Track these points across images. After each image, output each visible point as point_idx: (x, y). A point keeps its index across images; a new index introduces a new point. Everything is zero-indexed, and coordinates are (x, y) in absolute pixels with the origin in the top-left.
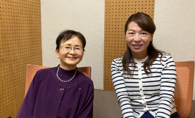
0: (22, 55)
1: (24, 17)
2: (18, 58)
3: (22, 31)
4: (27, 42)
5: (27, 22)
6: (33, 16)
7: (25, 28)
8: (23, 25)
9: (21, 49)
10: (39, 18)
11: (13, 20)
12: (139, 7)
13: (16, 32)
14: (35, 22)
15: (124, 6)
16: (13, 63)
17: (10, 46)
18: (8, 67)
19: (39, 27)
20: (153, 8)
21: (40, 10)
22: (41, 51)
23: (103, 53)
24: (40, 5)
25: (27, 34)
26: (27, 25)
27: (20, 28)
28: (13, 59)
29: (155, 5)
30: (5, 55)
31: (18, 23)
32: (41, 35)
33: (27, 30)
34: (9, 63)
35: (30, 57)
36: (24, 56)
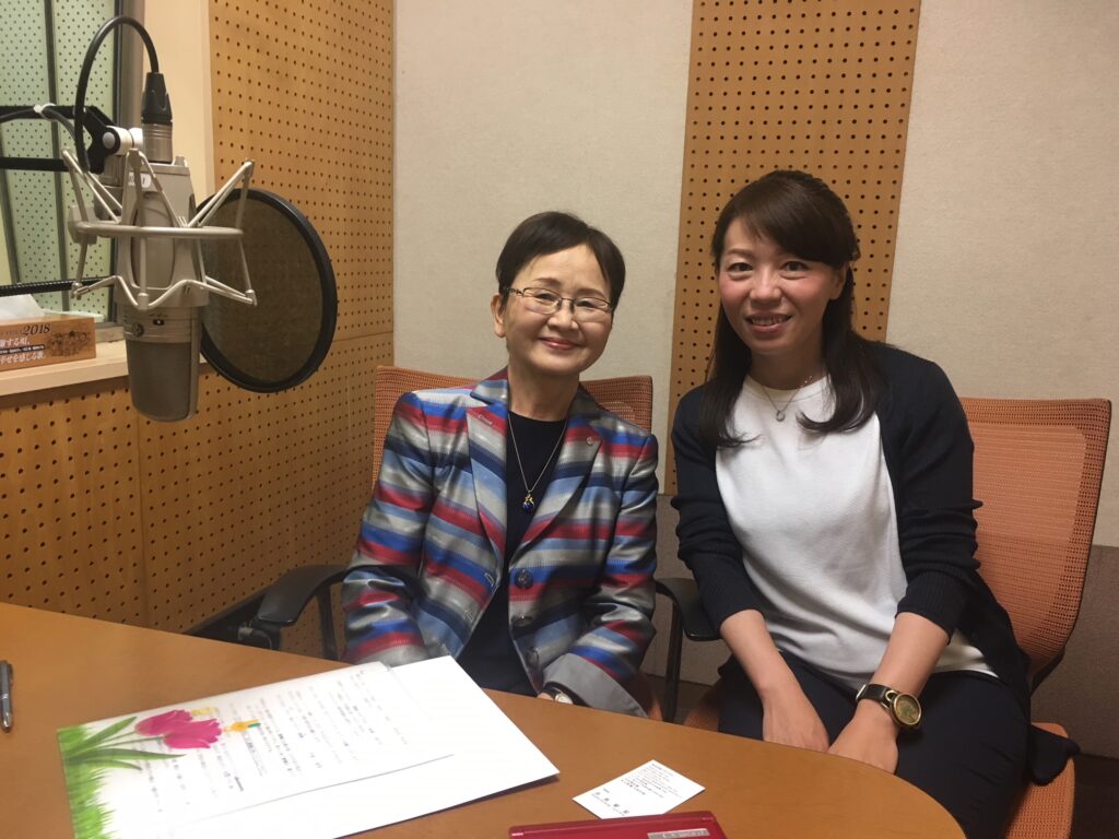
1: (333, 162)
3: (327, 226)
5: (342, 185)
11: (294, 171)
12: (838, 129)
14: (373, 189)
15: (773, 122)
20: (899, 136)
21: (391, 133)
22: (391, 321)
23: (671, 334)
24: (393, 114)
25: (342, 240)
26: (342, 199)
29: (912, 122)
32: (391, 248)
33: (341, 219)
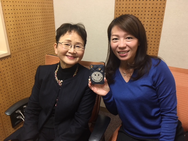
0: (37, 44)
1: (37, 6)
2: (34, 46)
3: (36, 21)
4: (42, 31)
5: (40, 11)
6: (46, 4)
7: (38, 17)
8: (36, 14)
9: (37, 38)
10: (51, 6)
11: (26, 9)
13: (30, 21)
14: (48, 11)
16: (29, 51)
17: (25, 35)
18: (25, 55)
19: (52, 15)
25: (41, 23)
26: (40, 14)
27: (34, 17)
28: (29, 47)
30: (21, 45)
31: (31, 13)
33: (40, 19)
34: (26, 51)
35: (45, 44)
36: (40, 44)
